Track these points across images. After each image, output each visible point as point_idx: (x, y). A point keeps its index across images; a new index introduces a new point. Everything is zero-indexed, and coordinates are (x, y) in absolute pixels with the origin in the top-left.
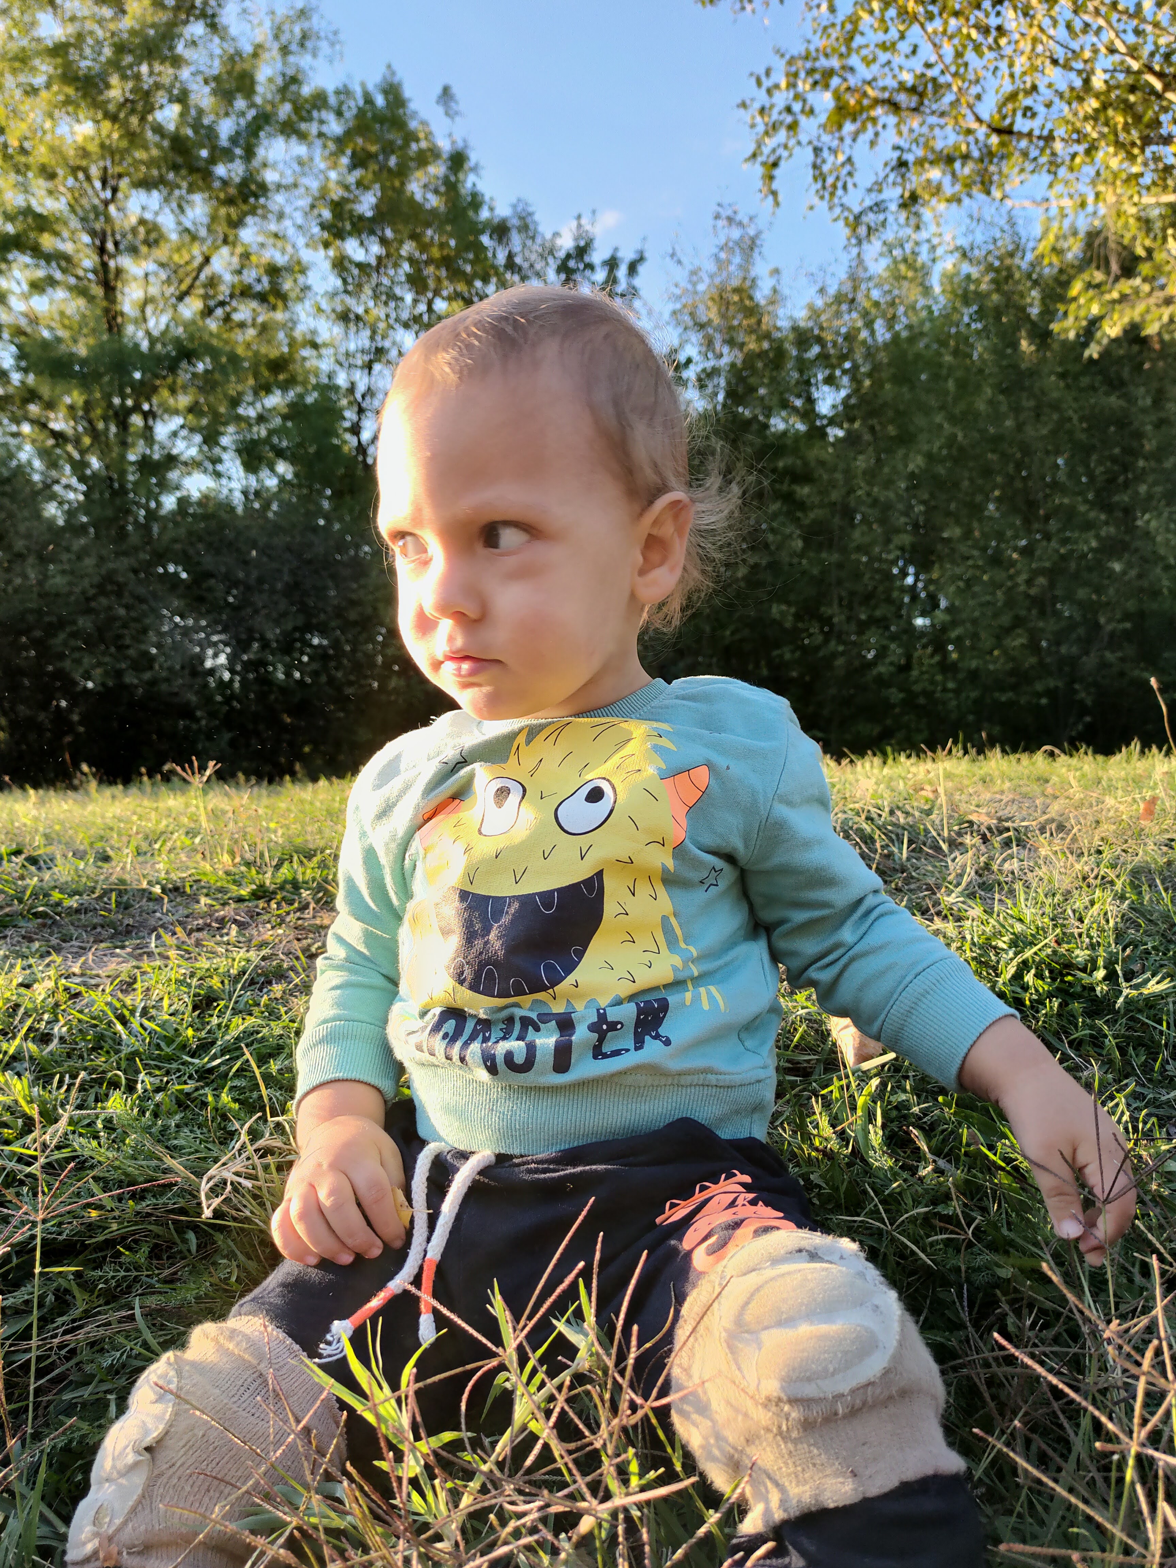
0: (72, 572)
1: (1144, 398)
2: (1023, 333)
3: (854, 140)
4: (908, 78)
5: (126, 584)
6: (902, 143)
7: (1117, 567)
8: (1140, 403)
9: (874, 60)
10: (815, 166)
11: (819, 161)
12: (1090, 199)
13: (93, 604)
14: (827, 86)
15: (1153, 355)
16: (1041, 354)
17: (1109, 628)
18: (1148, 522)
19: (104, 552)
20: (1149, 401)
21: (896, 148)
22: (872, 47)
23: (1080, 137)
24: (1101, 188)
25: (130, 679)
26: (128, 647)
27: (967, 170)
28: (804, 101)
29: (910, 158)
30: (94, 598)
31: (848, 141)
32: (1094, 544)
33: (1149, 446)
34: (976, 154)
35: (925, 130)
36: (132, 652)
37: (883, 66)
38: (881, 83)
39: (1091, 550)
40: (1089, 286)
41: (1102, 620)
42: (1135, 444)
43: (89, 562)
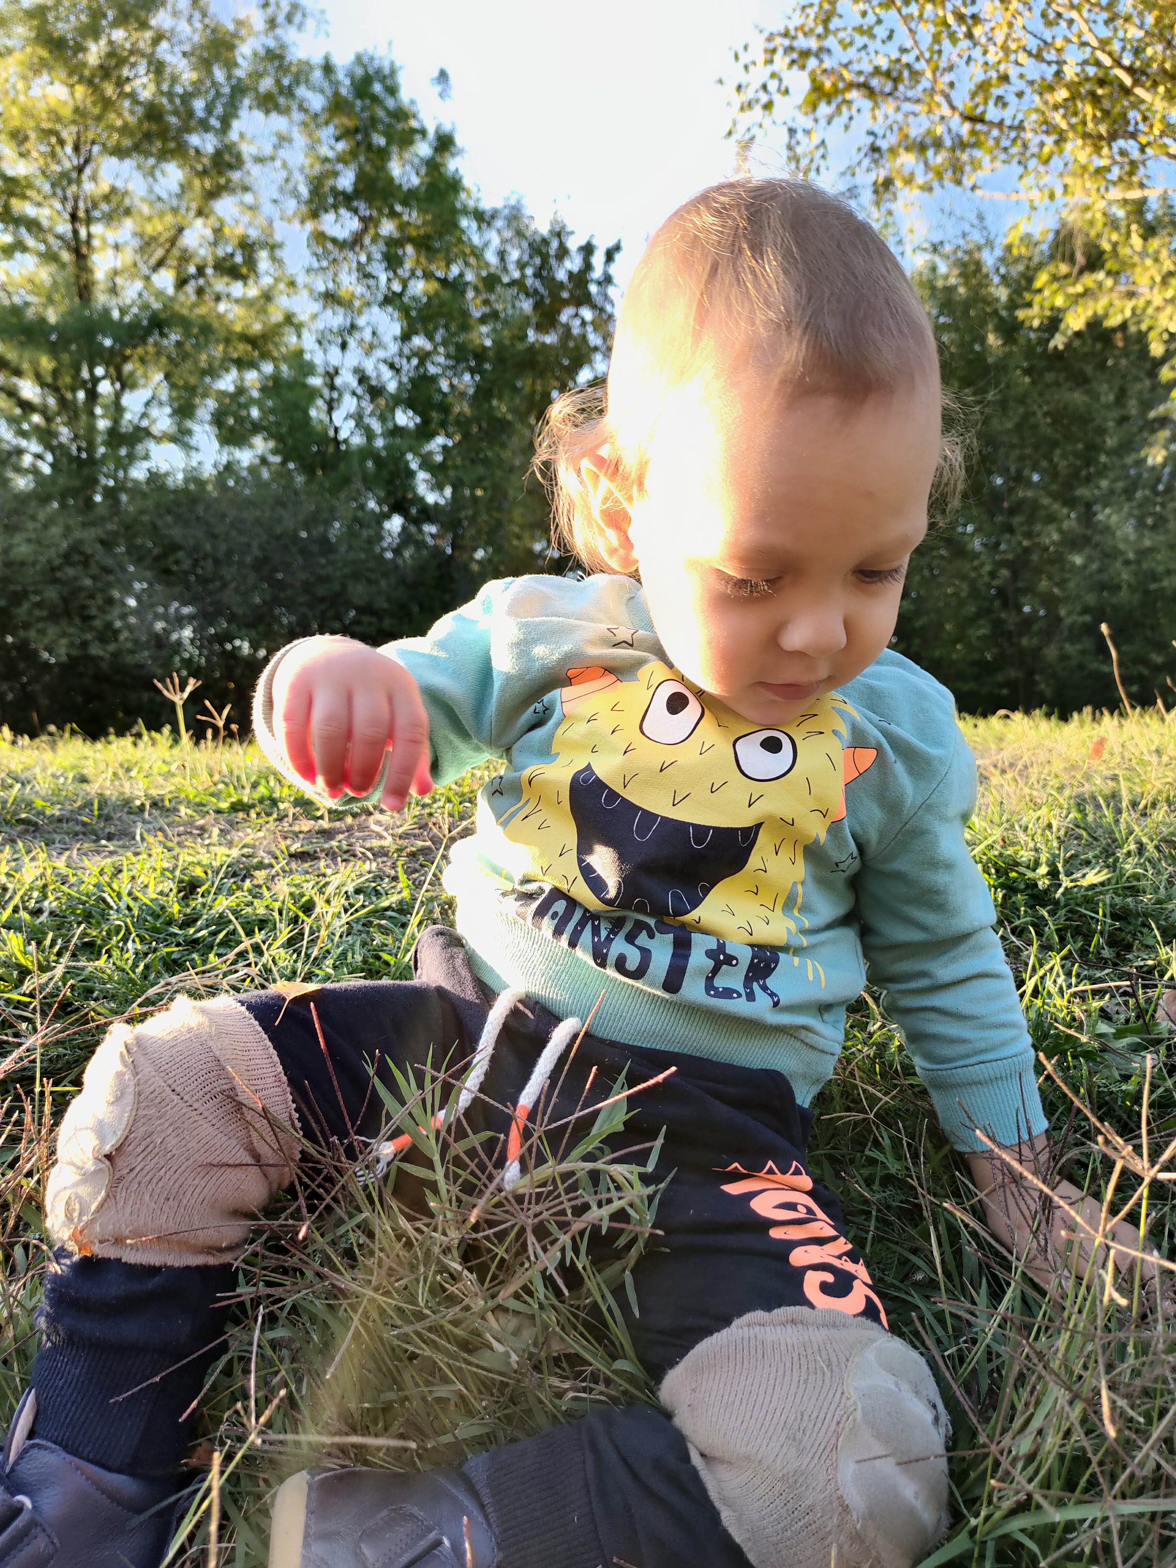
0: (39, 542)
1: (1106, 394)
2: (990, 327)
3: (829, 123)
4: (884, 64)
5: (92, 556)
6: (876, 129)
7: (1078, 560)
8: (1103, 399)
9: (851, 44)
10: (790, 148)
11: (793, 142)
12: (1059, 192)
13: (59, 574)
14: (803, 67)
15: (1116, 352)
16: (1007, 349)
17: (1069, 621)
18: (1109, 516)
19: (71, 522)
20: (1111, 398)
21: (871, 133)
22: (849, 31)
23: (1049, 128)
24: (1069, 180)
25: (95, 650)
26: (93, 618)
27: (939, 159)
28: (780, 80)
29: (883, 144)
30: (60, 568)
31: (823, 122)
32: (1056, 537)
33: (1110, 442)
34: (948, 143)
35: (900, 117)
36: (97, 623)
37: (859, 50)
38: (856, 67)
39: (1054, 543)
40: (1055, 278)
41: (1063, 612)
42: (1098, 440)
43: (55, 531)
